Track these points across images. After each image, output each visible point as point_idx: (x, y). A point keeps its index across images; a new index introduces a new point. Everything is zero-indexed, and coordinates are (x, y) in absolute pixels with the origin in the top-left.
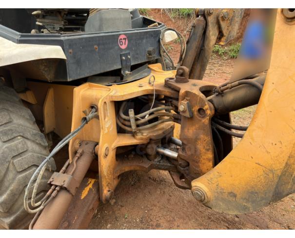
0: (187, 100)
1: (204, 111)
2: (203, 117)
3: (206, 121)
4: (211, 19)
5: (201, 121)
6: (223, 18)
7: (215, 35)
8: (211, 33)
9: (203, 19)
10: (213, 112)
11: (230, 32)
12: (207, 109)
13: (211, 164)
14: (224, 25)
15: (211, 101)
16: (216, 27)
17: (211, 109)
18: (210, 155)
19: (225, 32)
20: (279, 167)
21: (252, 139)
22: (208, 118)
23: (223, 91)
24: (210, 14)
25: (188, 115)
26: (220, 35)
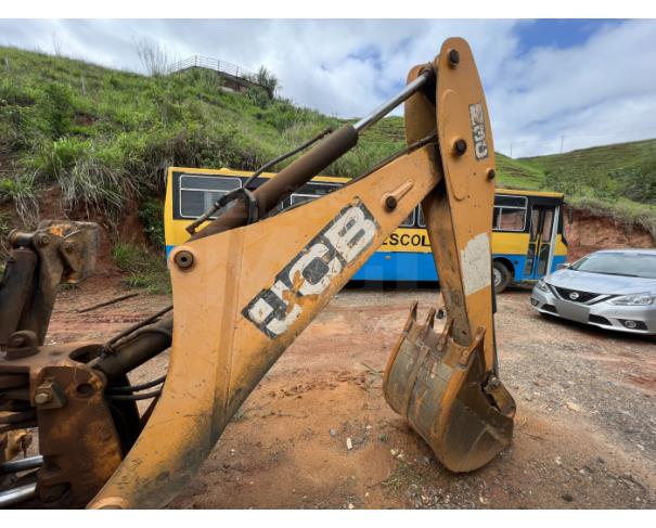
0: (50, 381)
1: (90, 386)
2: (90, 396)
3: (97, 398)
4: (46, 252)
5: (86, 402)
6: (69, 250)
7: (58, 272)
8: (50, 270)
9: (31, 252)
10: (105, 381)
11: (83, 266)
12: (94, 382)
13: (117, 457)
14: (71, 258)
15: (96, 367)
16: (58, 260)
17: (101, 379)
18: (114, 444)
19: (74, 266)
20: (208, 406)
21: (173, 391)
22: (100, 392)
23: (114, 349)
24: (43, 245)
25: (58, 403)
26: (68, 271)
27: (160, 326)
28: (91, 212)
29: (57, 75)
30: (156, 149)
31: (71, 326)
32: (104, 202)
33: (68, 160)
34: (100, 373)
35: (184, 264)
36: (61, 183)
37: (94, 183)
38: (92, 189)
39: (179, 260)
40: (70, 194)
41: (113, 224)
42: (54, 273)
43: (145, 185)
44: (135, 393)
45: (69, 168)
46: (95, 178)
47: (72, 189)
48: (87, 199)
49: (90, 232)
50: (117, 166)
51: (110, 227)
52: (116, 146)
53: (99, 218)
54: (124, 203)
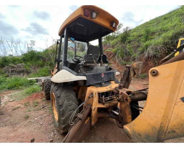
0: (122, 95)
1: (128, 100)
3: (128, 103)
4: (131, 69)
6: (135, 69)
9: (128, 69)
11: (138, 73)
14: (136, 71)
15: (130, 96)
16: (133, 71)
17: (130, 99)
19: (136, 73)
20: (157, 127)
23: (134, 94)
24: (130, 68)
25: (122, 100)
26: (135, 74)
27: (146, 92)
28: (151, 59)
29: (149, 26)
30: (177, 34)
31: (140, 87)
32: (155, 56)
33: (147, 47)
34: (130, 98)
35: (154, 74)
36: (145, 53)
37: (152, 51)
38: (152, 53)
39: (152, 72)
40: (146, 55)
41: (157, 62)
42: (132, 74)
43: (170, 48)
44: (140, 108)
45: (147, 49)
46: (153, 50)
47: (147, 54)
48: (150, 56)
49: (141, 64)
50: (160, 44)
51: (155, 63)
52: (161, 38)
53: (153, 61)
54: (161, 55)
